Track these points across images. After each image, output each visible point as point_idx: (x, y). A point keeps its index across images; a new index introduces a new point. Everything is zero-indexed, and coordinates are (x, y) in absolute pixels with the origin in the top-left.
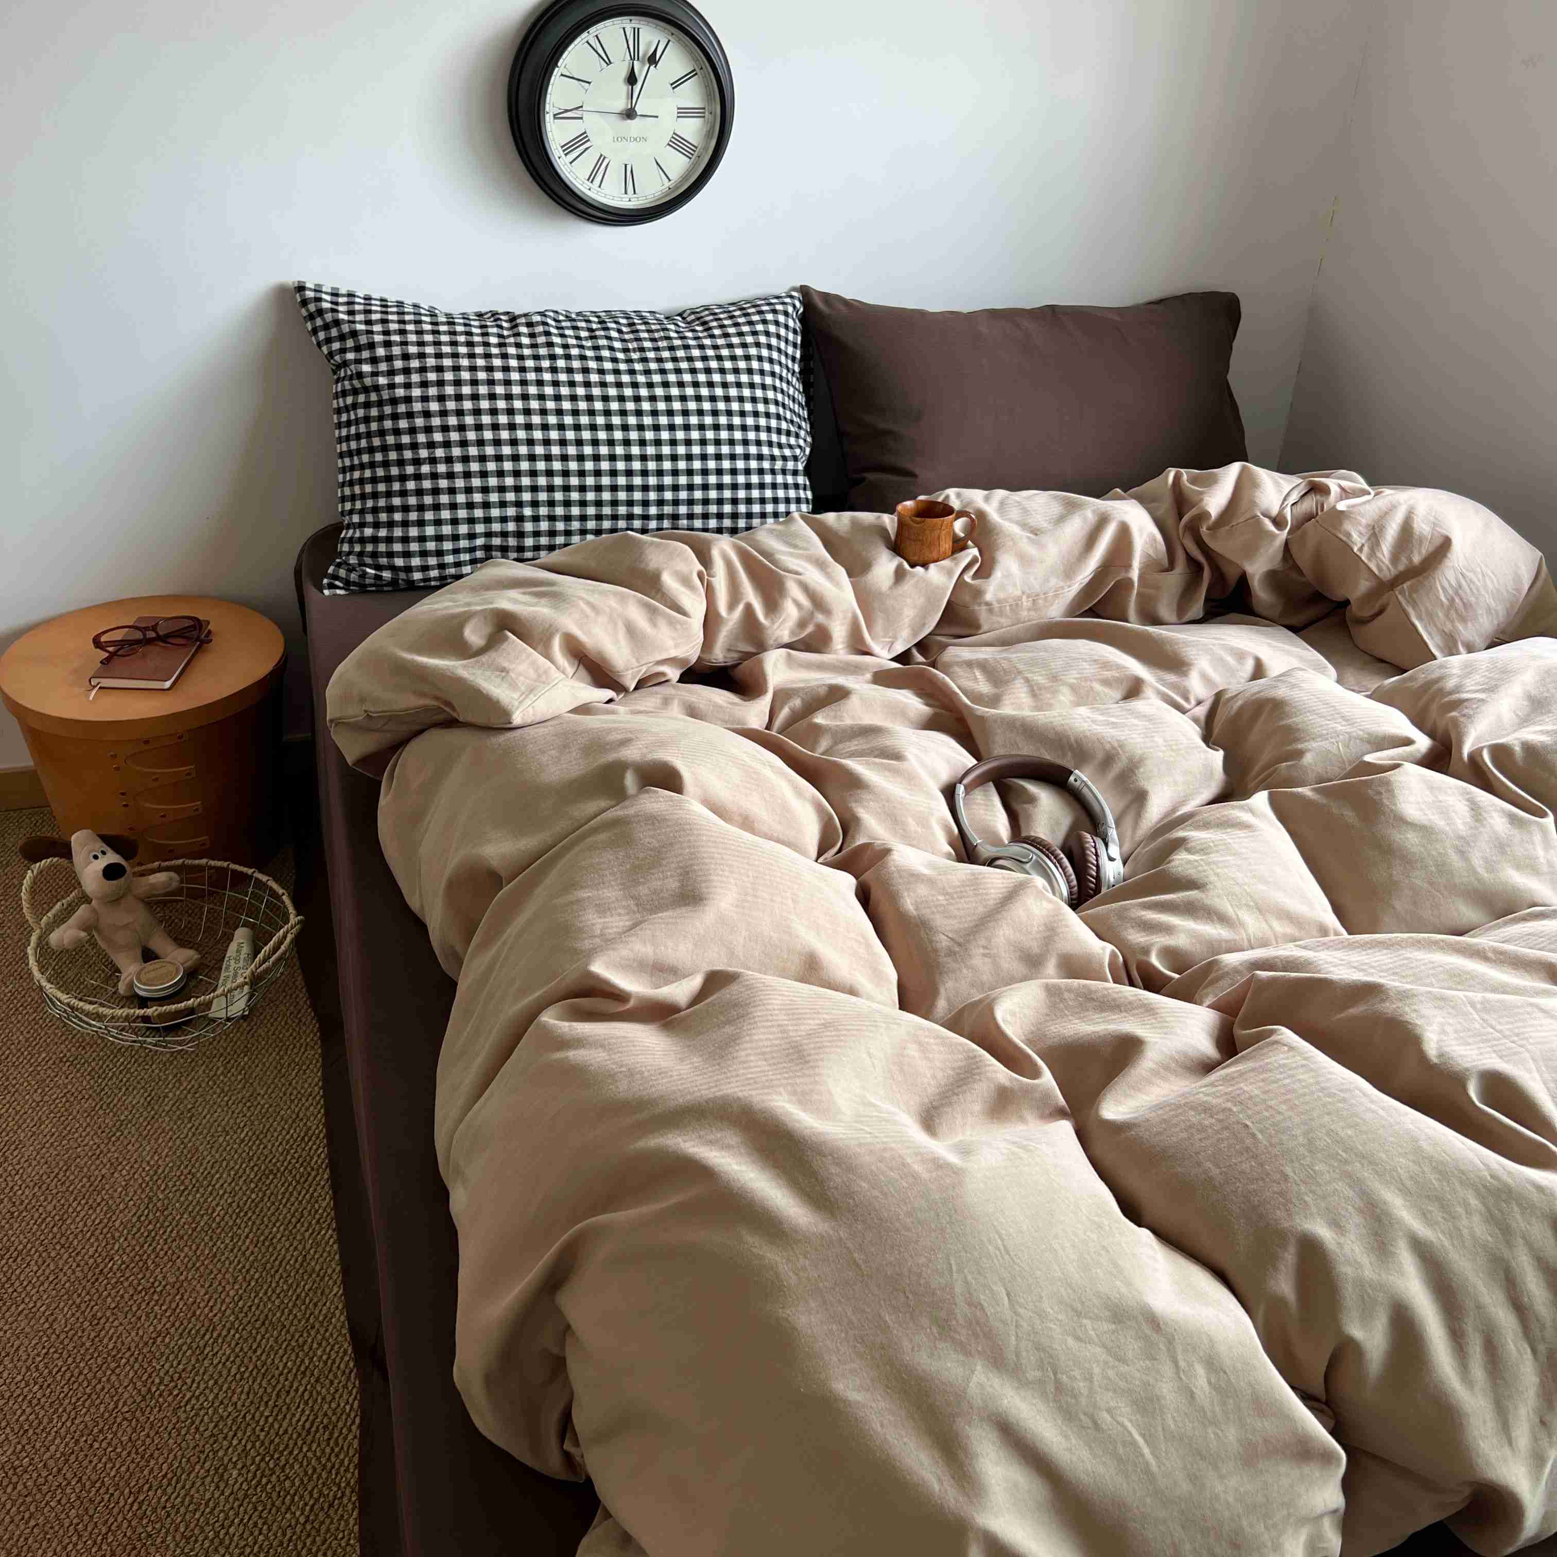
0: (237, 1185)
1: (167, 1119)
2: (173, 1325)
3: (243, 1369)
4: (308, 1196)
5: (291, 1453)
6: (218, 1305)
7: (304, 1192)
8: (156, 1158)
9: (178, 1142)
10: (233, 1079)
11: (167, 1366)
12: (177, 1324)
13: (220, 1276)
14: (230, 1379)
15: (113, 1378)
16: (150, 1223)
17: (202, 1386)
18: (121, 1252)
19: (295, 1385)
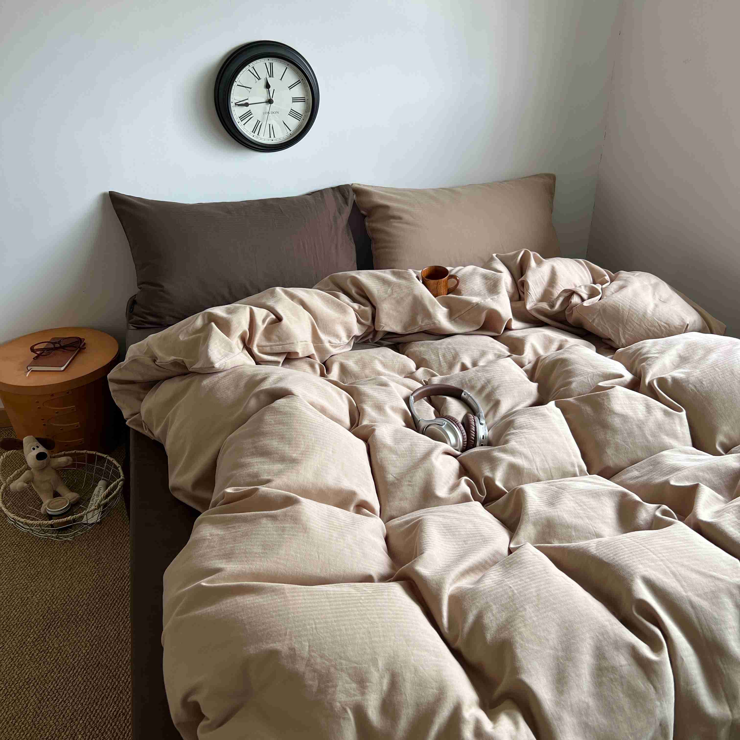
0: (90, 600)
1: (59, 570)
2: (56, 667)
3: (87, 688)
4: (122, 605)
5: (106, 726)
6: (77, 657)
7: (120, 603)
8: (53, 589)
9: (64, 581)
10: (91, 551)
11: (51, 687)
12: (58, 667)
13: (79, 644)
14: (80, 692)
15: (27, 692)
16: (48, 619)
17: (67, 696)
18: (34, 633)
19: (111, 694)
